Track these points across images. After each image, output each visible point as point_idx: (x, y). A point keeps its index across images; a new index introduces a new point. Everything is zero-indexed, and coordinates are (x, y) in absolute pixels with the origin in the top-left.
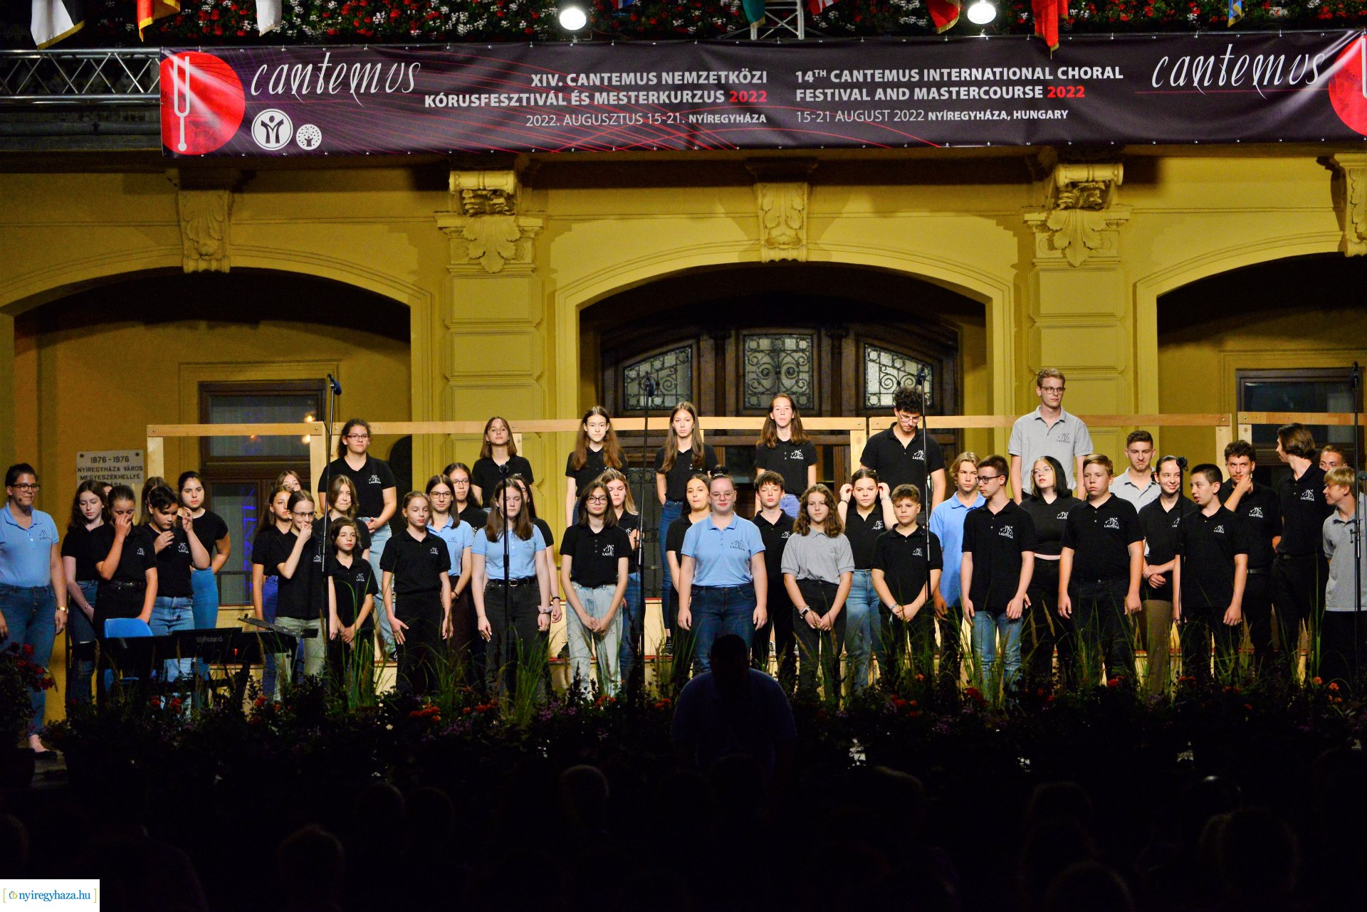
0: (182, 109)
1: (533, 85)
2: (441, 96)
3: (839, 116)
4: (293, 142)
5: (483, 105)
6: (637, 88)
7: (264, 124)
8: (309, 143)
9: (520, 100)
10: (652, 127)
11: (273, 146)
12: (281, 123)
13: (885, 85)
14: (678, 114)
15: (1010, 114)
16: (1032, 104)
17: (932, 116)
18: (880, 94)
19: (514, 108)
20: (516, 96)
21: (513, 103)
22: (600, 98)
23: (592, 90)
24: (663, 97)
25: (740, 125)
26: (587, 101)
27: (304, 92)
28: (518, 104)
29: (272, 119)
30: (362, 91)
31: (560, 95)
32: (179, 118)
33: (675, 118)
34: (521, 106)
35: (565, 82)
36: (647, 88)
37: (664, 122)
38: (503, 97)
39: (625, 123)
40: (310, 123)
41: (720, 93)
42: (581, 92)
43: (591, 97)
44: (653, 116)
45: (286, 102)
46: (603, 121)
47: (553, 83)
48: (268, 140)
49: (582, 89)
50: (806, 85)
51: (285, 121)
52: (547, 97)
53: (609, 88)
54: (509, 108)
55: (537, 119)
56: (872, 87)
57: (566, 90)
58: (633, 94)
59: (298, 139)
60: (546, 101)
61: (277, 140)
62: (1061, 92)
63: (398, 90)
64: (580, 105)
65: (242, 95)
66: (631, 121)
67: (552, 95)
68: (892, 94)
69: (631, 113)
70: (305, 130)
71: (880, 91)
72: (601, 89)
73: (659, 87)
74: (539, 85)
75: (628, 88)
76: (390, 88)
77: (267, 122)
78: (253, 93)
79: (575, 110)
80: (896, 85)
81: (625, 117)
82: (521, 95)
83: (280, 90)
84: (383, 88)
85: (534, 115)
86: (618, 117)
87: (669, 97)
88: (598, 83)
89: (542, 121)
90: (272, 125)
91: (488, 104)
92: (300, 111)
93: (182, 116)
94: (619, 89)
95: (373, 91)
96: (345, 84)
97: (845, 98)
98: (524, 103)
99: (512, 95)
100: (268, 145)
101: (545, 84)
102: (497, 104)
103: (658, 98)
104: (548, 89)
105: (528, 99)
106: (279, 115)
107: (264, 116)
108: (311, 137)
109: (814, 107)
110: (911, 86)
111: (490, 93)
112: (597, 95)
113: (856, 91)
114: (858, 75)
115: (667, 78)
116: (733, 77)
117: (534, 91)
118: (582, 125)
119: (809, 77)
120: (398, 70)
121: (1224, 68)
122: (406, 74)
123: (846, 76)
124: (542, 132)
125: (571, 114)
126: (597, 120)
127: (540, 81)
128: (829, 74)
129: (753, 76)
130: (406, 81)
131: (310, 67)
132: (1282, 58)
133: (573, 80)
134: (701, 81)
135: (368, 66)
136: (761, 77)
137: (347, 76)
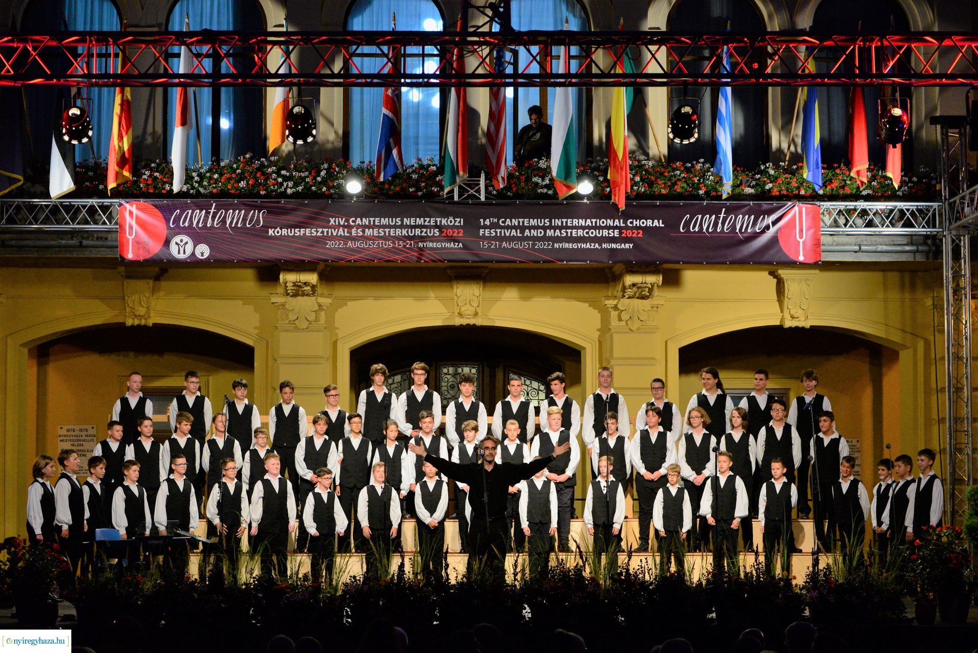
0: (131, 234)
1: (331, 224)
2: (278, 229)
3: (504, 244)
4: (193, 254)
5: (302, 235)
6: (389, 227)
7: (177, 243)
8: (202, 254)
9: (323, 232)
10: (398, 249)
11: (182, 256)
12: (187, 243)
13: (530, 228)
14: (412, 242)
15: (600, 245)
16: (613, 240)
17: (556, 245)
18: (527, 233)
19: (319, 237)
20: (320, 230)
21: (319, 234)
22: (368, 232)
23: (364, 227)
24: (404, 232)
25: (445, 248)
26: (361, 234)
27: (200, 225)
28: (321, 235)
29: (181, 241)
30: (233, 226)
31: (346, 230)
32: (129, 239)
33: (411, 244)
34: (323, 236)
35: (348, 222)
36: (395, 227)
37: (404, 246)
38: (313, 230)
39: (382, 247)
40: (203, 243)
41: (436, 230)
42: (357, 229)
43: (363, 232)
44: (398, 243)
45: (190, 231)
46: (370, 245)
47: (342, 223)
48: (179, 253)
49: (358, 226)
50: (485, 227)
51: (189, 242)
52: (338, 231)
53: (374, 226)
54: (316, 236)
55: (332, 244)
56: (523, 228)
57: (349, 227)
58: (387, 230)
59: (196, 252)
60: (337, 233)
61: (184, 253)
62: (629, 233)
63: (254, 225)
64: (357, 236)
65: (165, 226)
66: (385, 245)
67: (341, 230)
68: (534, 233)
69: (386, 240)
70: (200, 247)
71: (527, 231)
72: (369, 227)
73: (402, 226)
74: (334, 224)
75: (384, 227)
76: (249, 224)
77: (179, 242)
78: (171, 226)
79: (354, 239)
80: (536, 228)
81: (382, 243)
82: (324, 230)
83: (186, 224)
84: (245, 224)
85: (330, 241)
86: (379, 243)
87: (407, 232)
88: (367, 223)
89: (335, 245)
90: (182, 244)
91: (304, 234)
92: (198, 236)
93: (131, 238)
94: (379, 227)
95: (239, 225)
96: (224, 221)
97: (508, 234)
98: (325, 234)
99: (318, 230)
100: (179, 255)
101: (337, 224)
102: (310, 235)
103: (401, 233)
104: (339, 226)
105: (328, 232)
106: (186, 238)
107: (177, 239)
108: (203, 251)
109: (490, 239)
110: (545, 228)
111: (305, 228)
112: (367, 230)
113: (514, 230)
114: (515, 222)
115: (406, 221)
116: (444, 222)
117: (331, 227)
118: (358, 247)
119: (487, 222)
120: (254, 214)
121: (720, 222)
122: (258, 217)
123: (508, 222)
124: (335, 251)
125: (351, 241)
126: (366, 245)
127: (335, 222)
128: (498, 221)
129: (455, 221)
130: (258, 221)
131: (204, 211)
132: (753, 217)
133: (353, 221)
134: (426, 224)
135: (237, 212)
136: (460, 222)
137: (225, 217)
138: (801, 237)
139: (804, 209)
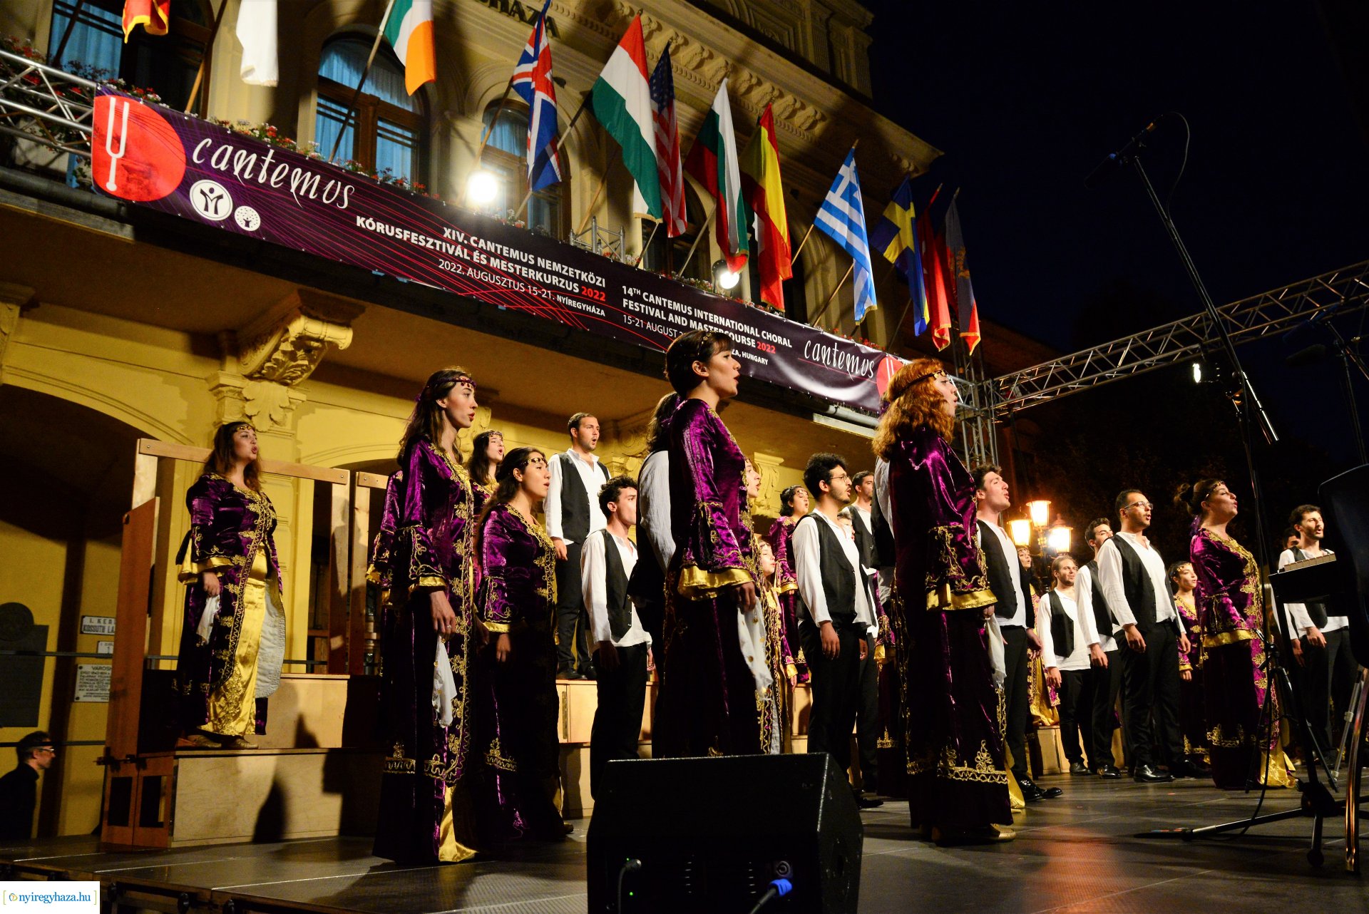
0: (116, 148)
1: (445, 236)
2: (371, 220)
3: (649, 325)
4: (231, 218)
5: (405, 239)
6: (520, 263)
7: (202, 192)
8: (247, 224)
9: (434, 244)
10: (531, 296)
11: (210, 216)
12: (220, 197)
13: (675, 313)
14: (549, 292)
18: (671, 318)
19: (428, 249)
20: (431, 240)
21: (429, 245)
22: (494, 263)
23: (489, 254)
24: (539, 276)
25: (589, 313)
26: (485, 262)
27: (246, 176)
28: (432, 247)
29: (212, 191)
30: (302, 193)
31: (466, 250)
32: (110, 157)
33: (547, 295)
34: (435, 250)
35: (469, 241)
36: (527, 265)
37: (539, 295)
38: (421, 237)
39: (512, 288)
40: (249, 206)
41: (575, 285)
42: (481, 253)
43: (488, 260)
44: (532, 289)
45: (226, 178)
46: (496, 281)
47: (460, 240)
48: (206, 209)
49: (482, 251)
50: (628, 297)
51: (225, 196)
52: (455, 249)
53: (501, 257)
54: (424, 248)
55: (447, 265)
56: (667, 311)
57: (471, 249)
58: (518, 267)
59: (236, 217)
60: (454, 252)
61: (216, 212)
62: (763, 346)
63: (334, 203)
64: (480, 263)
65: (183, 157)
66: (516, 287)
67: (459, 248)
68: (678, 320)
69: (516, 281)
70: (244, 211)
71: (671, 315)
72: (496, 256)
73: (536, 267)
74: (450, 237)
76: (327, 199)
77: (207, 192)
78: (195, 160)
79: (478, 267)
80: (680, 314)
81: (512, 283)
82: (436, 241)
83: (223, 166)
84: (320, 197)
85: (445, 260)
86: (508, 282)
87: (542, 276)
88: (493, 250)
89: (452, 267)
90: (212, 196)
91: (409, 239)
92: (243, 192)
93: (115, 158)
94: (509, 260)
95: (311, 196)
96: (287, 181)
98: (438, 248)
99: (428, 239)
100: (206, 213)
101: (454, 238)
102: (416, 243)
103: (535, 275)
104: (456, 242)
105: (441, 246)
106: (219, 189)
107: (205, 185)
108: (249, 219)
109: (633, 313)
110: (689, 317)
111: (411, 231)
112: (492, 259)
113: (657, 311)
114: (658, 300)
115: (541, 262)
116: (584, 276)
117: (446, 240)
118: (480, 279)
119: (630, 292)
120: (335, 186)
122: (341, 192)
123: (651, 298)
124: (451, 276)
125: (473, 268)
126: (492, 279)
127: (451, 234)
128: (642, 293)
129: (597, 280)
130: (340, 199)
131: (254, 157)
133: (475, 241)
134: (564, 272)
135: (309, 174)
136: (601, 282)
137: (289, 176)
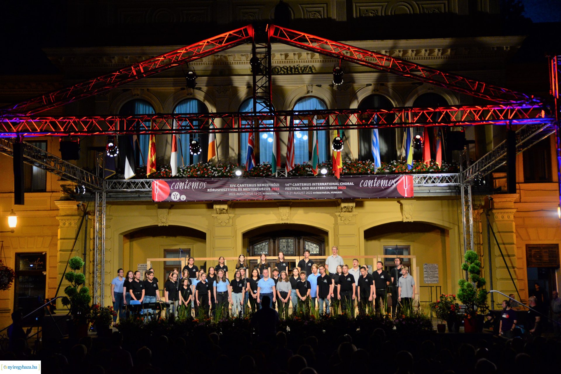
0: (157, 192)
1: (230, 187)
2: (211, 189)
3: (295, 193)
4: (180, 199)
5: (220, 191)
6: (252, 187)
10: (255, 195)
11: (175, 200)
12: (177, 195)
13: (304, 187)
15: (330, 192)
16: (335, 190)
17: (314, 193)
21: (226, 191)
22: (244, 189)
23: (243, 188)
25: (273, 195)
27: (182, 188)
30: (194, 188)
33: (260, 194)
35: (237, 186)
36: (254, 187)
37: (258, 194)
38: (224, 189)
39: (249, 195)
41: (269, 188)
43: (242, 189)
44: (255, 193)
45: (178, 190)
46: (245, 194)
47: (235, 186)
48: (174, 198)
49: (241, 187)
50: (287, 187)
53: (246, 187)
56: (301, 187)
57: (237, 188)
58: (251, 189)
60: (233, 190)
61: (176, 198)
62: (341, 188)
63: (202, 188)
65: (169, 189)
66: (251, 194)
68: (305, 188)
69: (251, 192)
70: (182, 196)
72: (244, 187)
73: (256, 187)
75: (250, 187)
78: (172, 189)
79: (239, 192)
80: (306, 186)
81: (249, 193)
83: (177, 188)
84: (199, 187)
85: (230, 193)
87: (259, 189)
89: (232, 194)
90: (175, 195)
92: (181, 192)
93: (157, 193)
94: (248, 187)
95: (197, 188)
96: (191, 187)
97: (296, 189)
99: (226, 189)
102: (223, 191)
103: (256, 189)
104: (233, 187)
105: (229, 190)
106: (177, 193)
107: (174, 193)
108: (184, 198)
109: (289, 191)
110: (309, 187)
111: (221, 188)
113: (298, 188)
114: (298, 184)
115: (258, 185)
116: (272, 185)
118: (240, 195)
119: (288, 185)
120: (202, 184)
121: (375, 182)
122: (204, 185)
123: (296, 184)
124: (232, 197)
128: (292, 184)
129: (276, 185)
131: (184, 183)
132: (387, 180)
133: (239, 186)
134: (265, 186)
135: (196, 183)
136: (278, 185)
137: (191, 185)
138: (406, 187)
139: (407, 177)
